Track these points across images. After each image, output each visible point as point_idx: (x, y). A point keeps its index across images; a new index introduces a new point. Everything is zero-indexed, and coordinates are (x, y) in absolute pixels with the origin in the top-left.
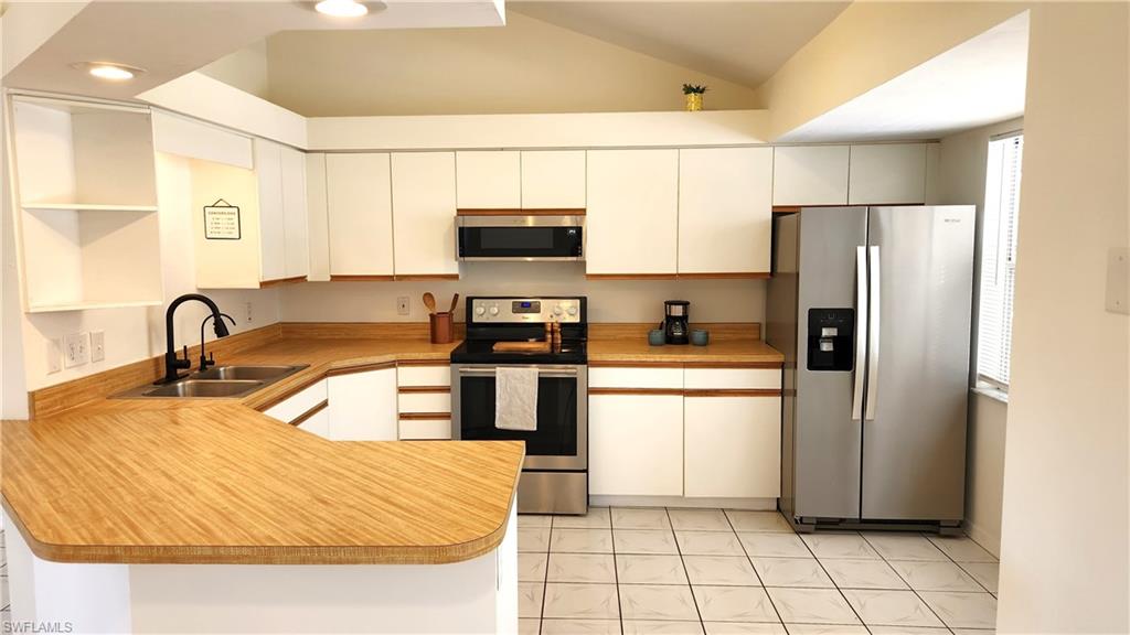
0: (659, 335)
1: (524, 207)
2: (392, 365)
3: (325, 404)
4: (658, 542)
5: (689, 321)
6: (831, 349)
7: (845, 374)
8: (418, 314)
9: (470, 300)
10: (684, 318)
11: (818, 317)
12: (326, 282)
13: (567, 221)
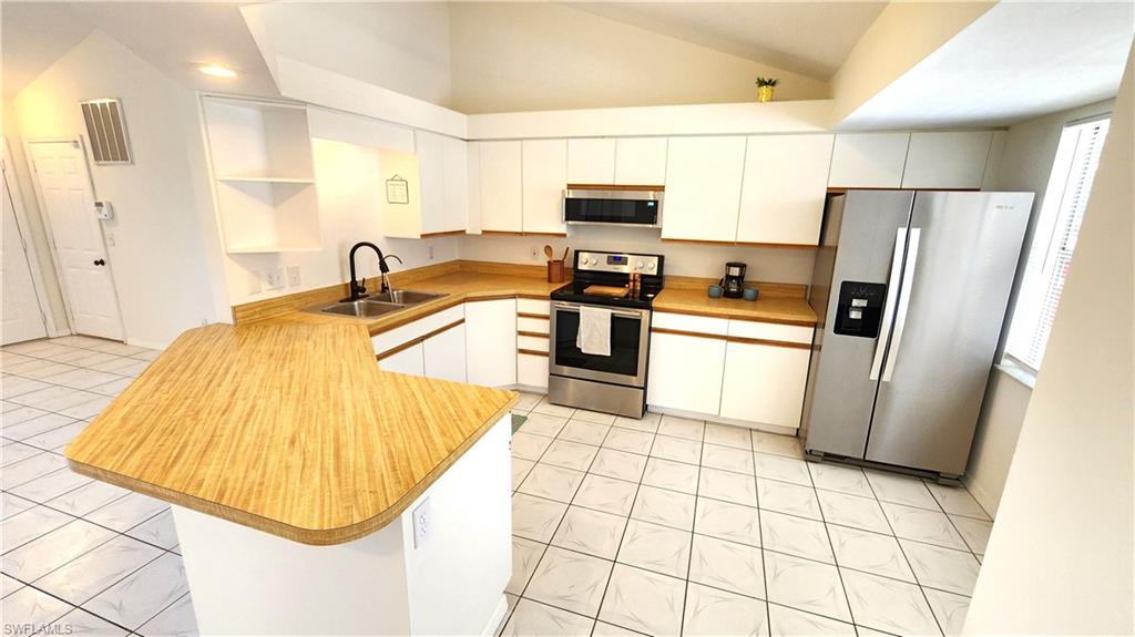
0: (716, 290)
1: (617, 183)
2: (514, 296)
3: (463, 321)
4: (686, 452)
5: (745, 279)
6: (860, 317)
7: (870, 341)
8: (543, 260)
9: (577, 253)
10: (740, 278)
11: (850, 290)
12: (478, 235)
13: (651, 196)
